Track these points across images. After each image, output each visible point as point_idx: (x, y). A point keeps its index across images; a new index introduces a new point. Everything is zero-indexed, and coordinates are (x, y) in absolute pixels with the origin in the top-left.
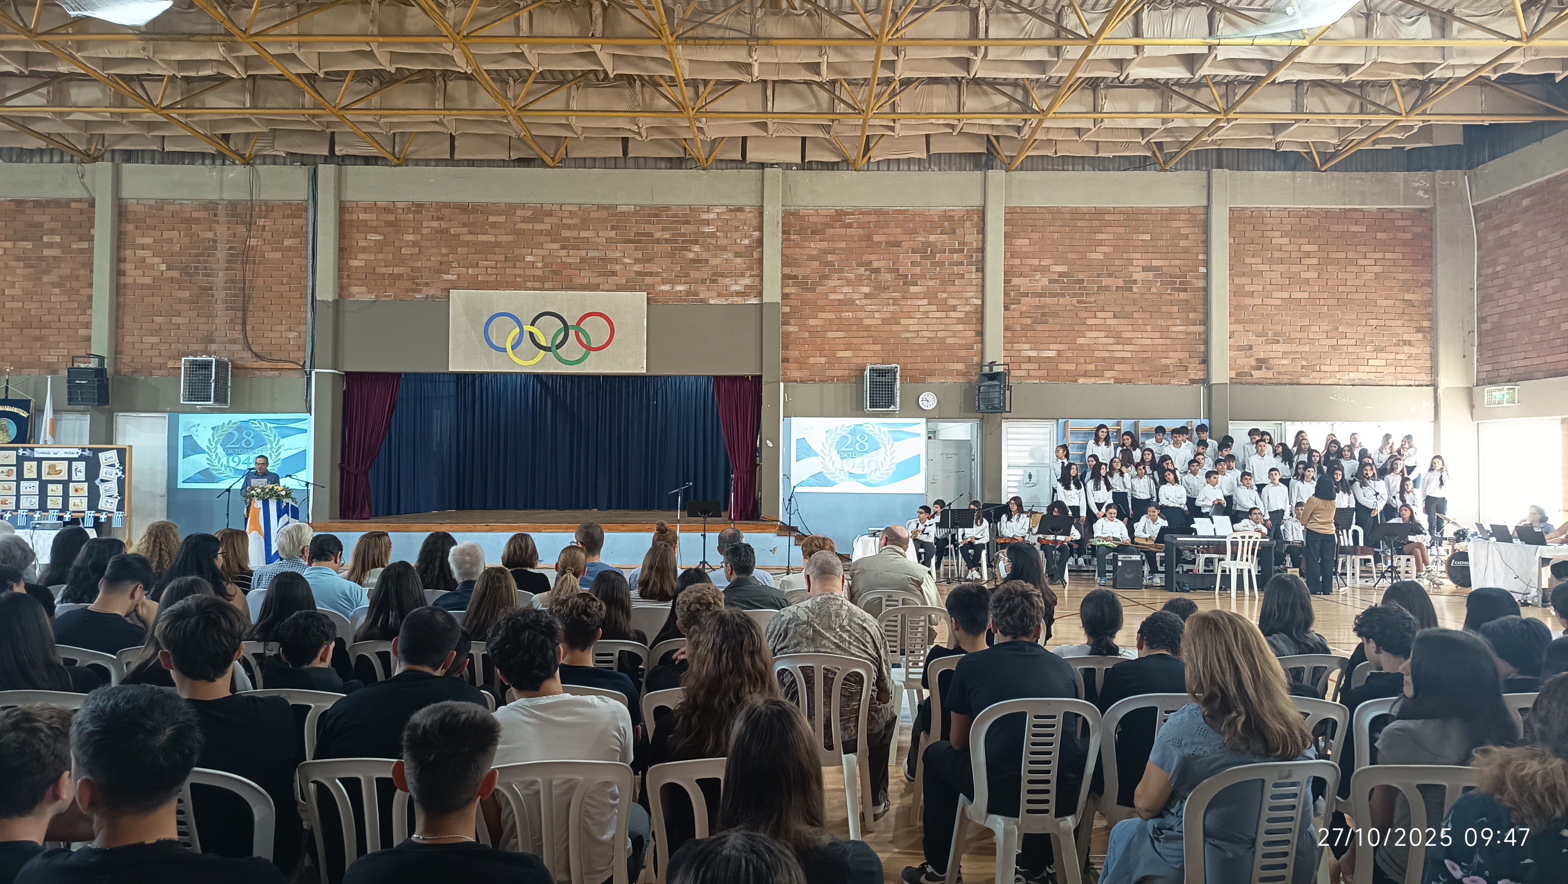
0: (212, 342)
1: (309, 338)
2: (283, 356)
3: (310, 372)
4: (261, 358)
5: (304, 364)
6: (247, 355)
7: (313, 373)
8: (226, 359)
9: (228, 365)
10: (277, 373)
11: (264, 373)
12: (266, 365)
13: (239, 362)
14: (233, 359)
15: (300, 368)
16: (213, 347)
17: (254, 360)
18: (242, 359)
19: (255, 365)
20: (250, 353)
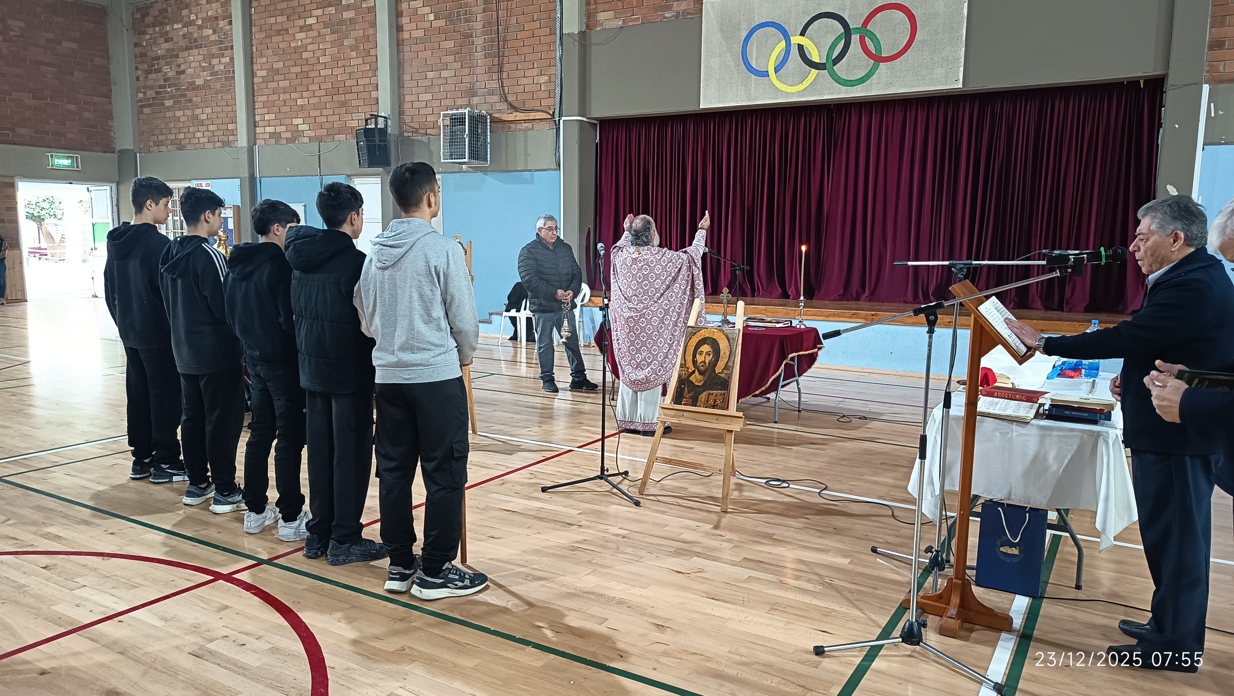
0: (474, 95)
1: (558, 82)
2: (534, 104)
3: (559, 120)
4: (514, 108)
5: (554, 112)
6: (504, 106)
7: (561, 121)
8: (484, 112)
9: (486, 120)
10: (529, 125)
11: (518, 126)
12: (520, 116)
13: (496, 115)
14: (492, 112)
15: (550, 117)
16: (475, 100)
17: (510, 112)
18: (500, 111)
19: (511, 117)
20: (506, 103)
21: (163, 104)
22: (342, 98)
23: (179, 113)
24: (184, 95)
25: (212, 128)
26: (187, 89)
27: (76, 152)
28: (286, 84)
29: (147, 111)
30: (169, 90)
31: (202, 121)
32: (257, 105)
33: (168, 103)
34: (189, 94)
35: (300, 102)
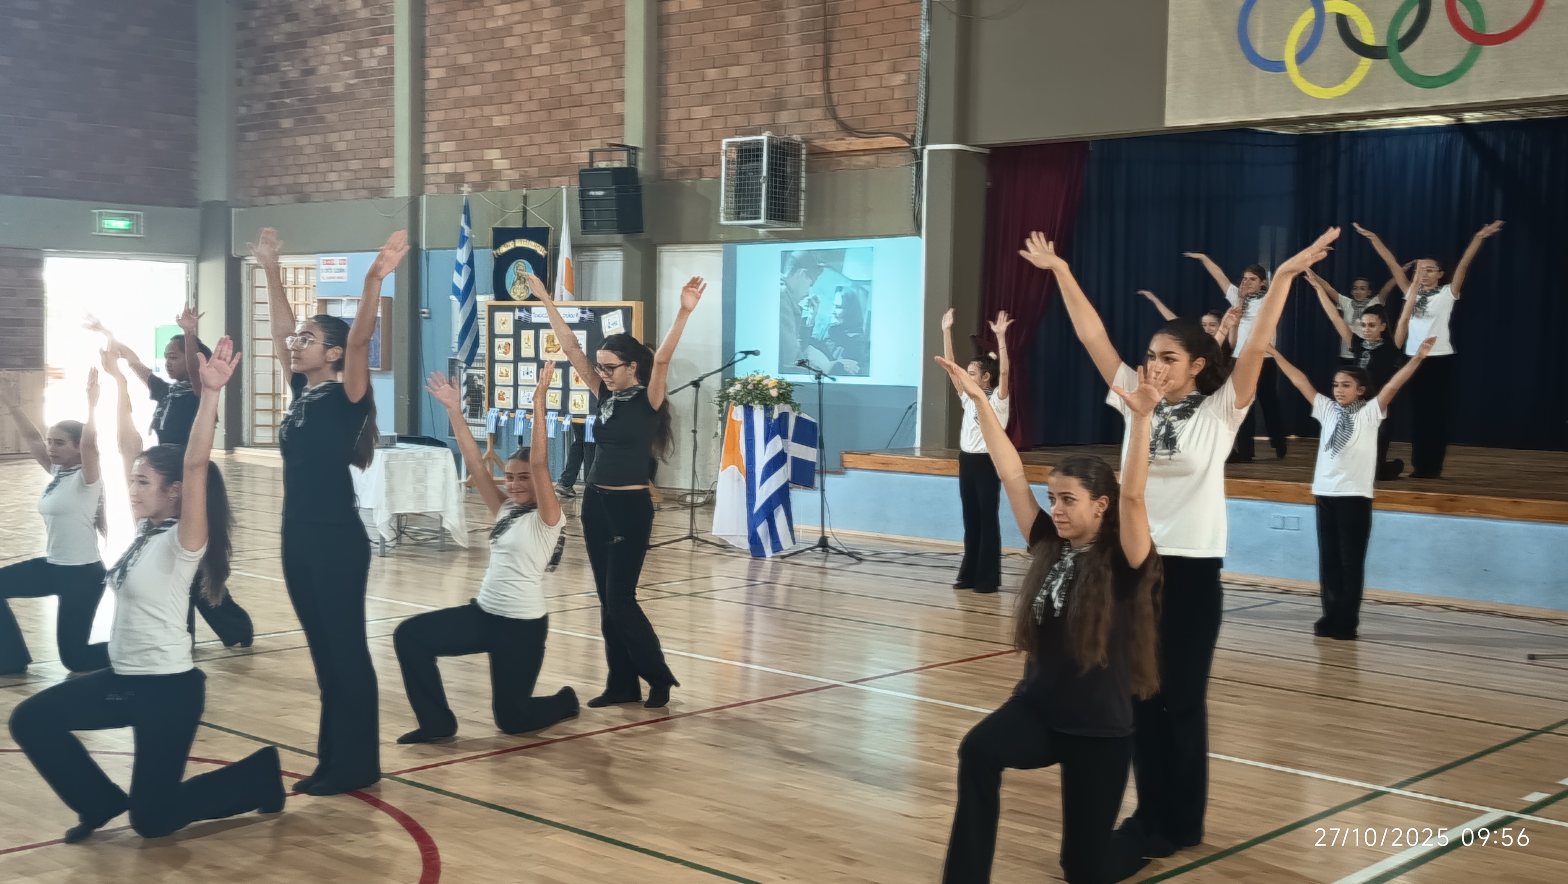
0: (781, 107)
1: (922, 83)
2: (881, 122)
3: (922, 149)
4: (847, 130)
5: (914, 136)
6: (830, 126)
7: (926, 152)
8: (797, 137)
9: (799, 150)
10: (872, 159)
11: (854, 161)
12: (857, 143)
13: (818, 143)
14: (810, 136)
15: (907, 145)
16: (784, 117)
17: (840, 135)
18: (823, 136)
19: (841, 145)
20: (833, 122)
21: (277, 126)
22: (563, 114)
23: (302, 141)
24: (311, 111)
25: (355, 165)
26: (318, 101)
27: (138, 207)
28: (474, 91)
29: (252, 136)
30: (288, 101)
31: (339, 153)
32: (430, 127)
33: (287, 123)
34: (322, 108)
35: (498, 121)
